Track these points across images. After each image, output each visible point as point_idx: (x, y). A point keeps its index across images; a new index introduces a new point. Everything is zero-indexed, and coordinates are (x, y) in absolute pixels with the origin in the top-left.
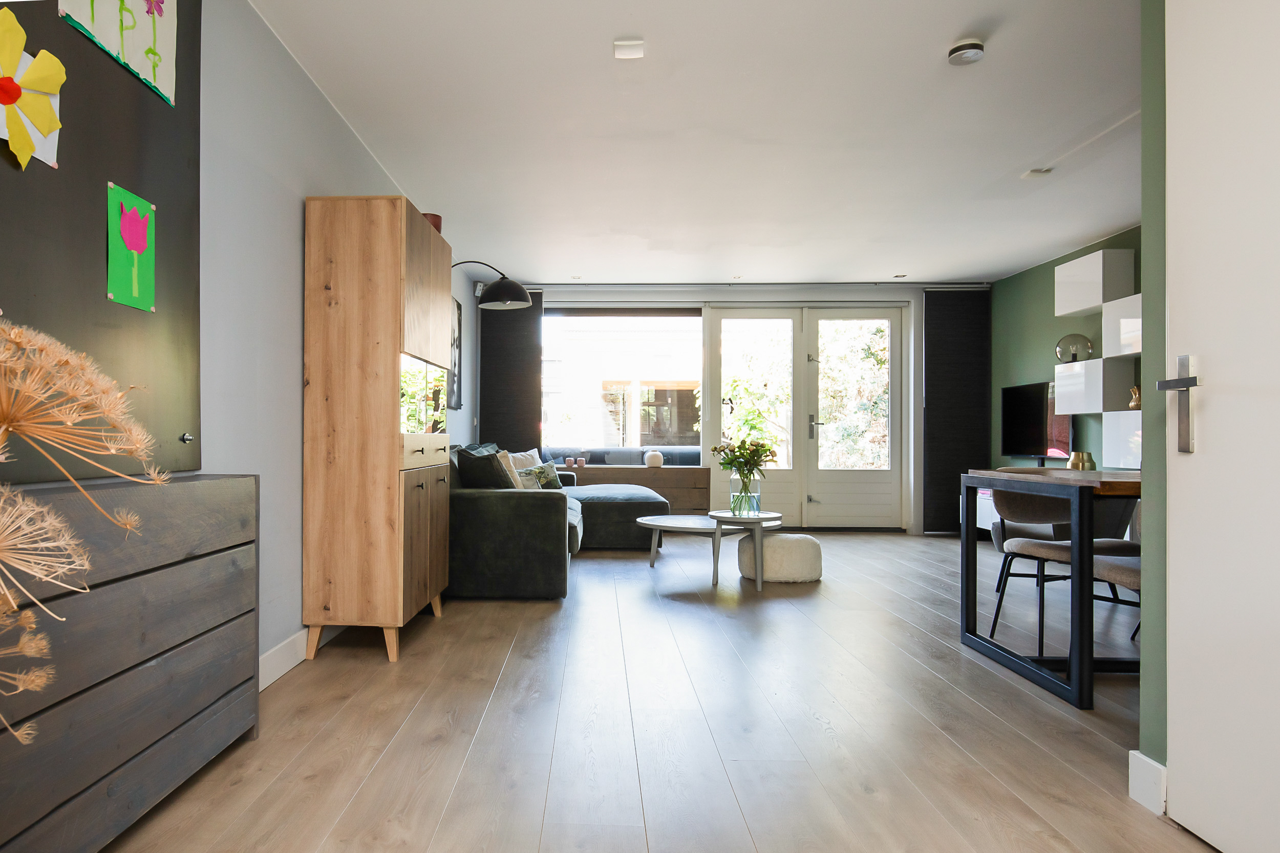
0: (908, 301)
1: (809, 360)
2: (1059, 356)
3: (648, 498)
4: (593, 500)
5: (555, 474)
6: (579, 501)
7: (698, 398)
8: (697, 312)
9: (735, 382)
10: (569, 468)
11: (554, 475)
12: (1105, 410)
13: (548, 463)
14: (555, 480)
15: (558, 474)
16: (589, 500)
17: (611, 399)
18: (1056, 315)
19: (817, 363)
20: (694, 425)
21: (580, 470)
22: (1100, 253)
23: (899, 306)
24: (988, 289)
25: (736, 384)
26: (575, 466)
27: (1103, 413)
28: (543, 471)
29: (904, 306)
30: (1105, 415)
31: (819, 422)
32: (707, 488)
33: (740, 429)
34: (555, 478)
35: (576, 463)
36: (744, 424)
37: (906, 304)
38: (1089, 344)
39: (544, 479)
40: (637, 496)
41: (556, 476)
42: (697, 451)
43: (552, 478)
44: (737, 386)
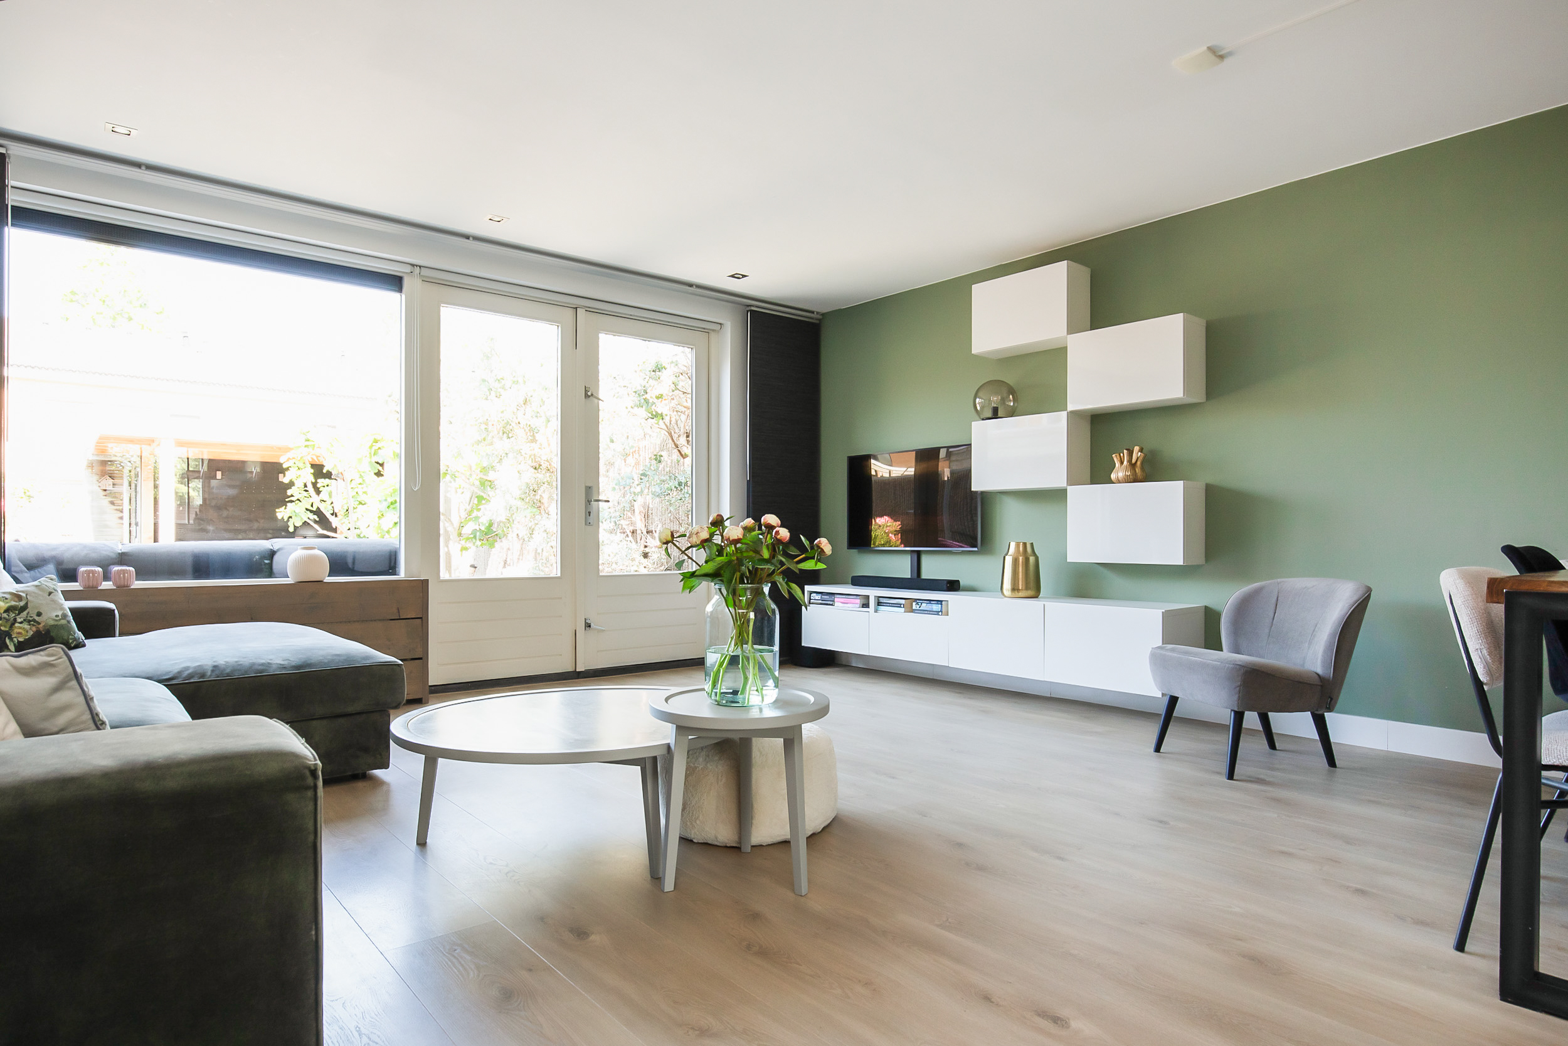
0: (720, 324)
1: (587, 396)
2: (978, 408)
3: (349, 658)
4: (203, 675)
5: (62, 609)
6: (159, 681)
7: (287, 469)
8: (395, 282)
9: (376, 441)
10: (91, 592)
11: (60, 613)
12: (1071, 482)
13: (36, 583)
14: (62, 626)
15: (71, 610)
16: (191, 676)
17: (106, 469)
18: (975, 350)
19: (596, 401)
20: (277, 510)
21: (122, 593)
22: (1064, 264)
23: (707, 330)
24: (818, 322)
25: (377, 446)
26: (107, 585)
27: (1069, 488)
28: (22, 604)
29: (713, 330)
30: (1071, 490)
31: (600, 498)
32: (422, 619)
33: (382, 515)
34: (63, 622)
35: (106, 577)
36: (388, 507)
37: (717, 327)
38: (1011, 396)
39: (26, 626)
40: (321, 653)
41: (64, 616)
42: (388, 548)
43: (52, 623)
44: (379, 448)
